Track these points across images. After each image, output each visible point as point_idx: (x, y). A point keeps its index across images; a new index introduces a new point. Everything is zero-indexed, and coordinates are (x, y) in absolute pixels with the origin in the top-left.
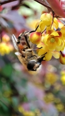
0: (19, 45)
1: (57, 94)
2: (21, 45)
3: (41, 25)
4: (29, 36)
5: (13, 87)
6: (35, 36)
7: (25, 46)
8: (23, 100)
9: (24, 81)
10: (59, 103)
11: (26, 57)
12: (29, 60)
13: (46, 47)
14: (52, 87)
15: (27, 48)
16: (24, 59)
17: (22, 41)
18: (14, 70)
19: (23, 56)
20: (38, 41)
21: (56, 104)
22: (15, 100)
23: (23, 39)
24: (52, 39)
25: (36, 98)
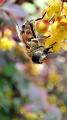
0: (24, 35)
1: (60, 96)
2: (26, 34)
3: (49, 11)
4: (35, 24)
5: (14, 88)
6: (42, 24)
7: (30, 36)
8: (24, 101)
9: (26, 82)
10: (62, 105)
11: (31, 48)
12: (34, 51)
13: (55, 36)
14: (55, 88)
15: (32, 38)
16: (29, 51)
17: (27, 30)
18: (15, 70)
19: (28, 47)
20: (45, 30)
21: (59, 106)
22: (17, 102)
23: (28, 28)
24: (61, 27)
25: (39, 99)
